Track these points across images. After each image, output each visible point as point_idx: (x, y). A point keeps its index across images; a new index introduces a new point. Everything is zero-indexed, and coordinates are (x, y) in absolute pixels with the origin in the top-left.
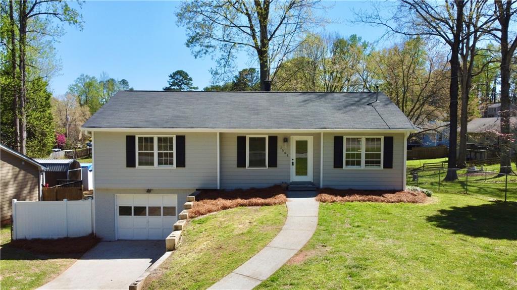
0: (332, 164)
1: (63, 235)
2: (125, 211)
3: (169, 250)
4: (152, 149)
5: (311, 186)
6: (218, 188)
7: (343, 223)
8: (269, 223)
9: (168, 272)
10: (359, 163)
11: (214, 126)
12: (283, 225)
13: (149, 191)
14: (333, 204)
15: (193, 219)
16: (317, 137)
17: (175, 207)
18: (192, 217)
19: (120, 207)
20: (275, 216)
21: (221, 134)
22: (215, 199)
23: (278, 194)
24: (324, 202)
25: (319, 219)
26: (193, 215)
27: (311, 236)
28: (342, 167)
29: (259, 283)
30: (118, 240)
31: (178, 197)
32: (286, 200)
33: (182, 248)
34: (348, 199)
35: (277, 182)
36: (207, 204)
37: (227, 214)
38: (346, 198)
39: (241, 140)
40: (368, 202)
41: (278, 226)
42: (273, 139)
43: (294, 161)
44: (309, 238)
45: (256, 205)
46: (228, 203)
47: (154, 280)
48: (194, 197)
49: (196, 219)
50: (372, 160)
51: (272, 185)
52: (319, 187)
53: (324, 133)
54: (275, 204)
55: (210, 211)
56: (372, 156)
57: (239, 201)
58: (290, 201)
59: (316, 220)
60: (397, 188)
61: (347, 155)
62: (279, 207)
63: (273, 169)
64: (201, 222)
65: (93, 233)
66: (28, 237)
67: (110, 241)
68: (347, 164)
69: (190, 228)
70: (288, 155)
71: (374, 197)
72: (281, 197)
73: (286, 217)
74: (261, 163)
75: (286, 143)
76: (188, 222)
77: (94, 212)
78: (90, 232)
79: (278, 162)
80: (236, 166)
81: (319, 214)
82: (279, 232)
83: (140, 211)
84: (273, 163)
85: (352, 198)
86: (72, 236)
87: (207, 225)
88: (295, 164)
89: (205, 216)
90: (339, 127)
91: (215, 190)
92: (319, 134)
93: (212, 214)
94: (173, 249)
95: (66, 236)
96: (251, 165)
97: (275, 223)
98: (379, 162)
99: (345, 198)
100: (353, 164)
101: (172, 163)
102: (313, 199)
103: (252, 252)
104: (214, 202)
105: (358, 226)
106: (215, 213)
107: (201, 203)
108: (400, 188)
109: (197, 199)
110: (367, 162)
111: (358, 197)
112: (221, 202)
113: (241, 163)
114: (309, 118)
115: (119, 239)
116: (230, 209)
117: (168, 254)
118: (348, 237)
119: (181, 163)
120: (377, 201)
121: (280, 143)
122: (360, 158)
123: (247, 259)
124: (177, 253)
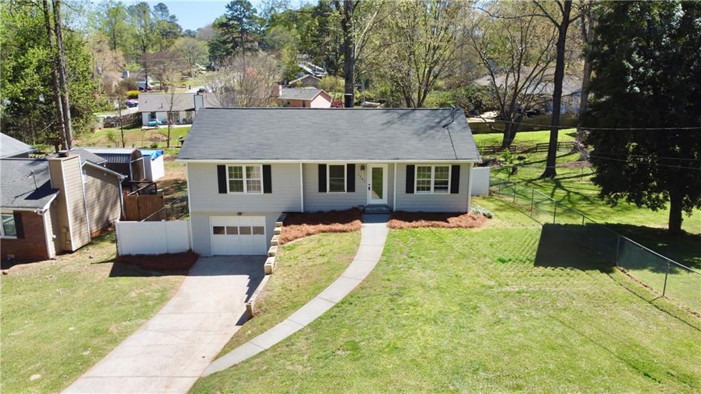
0: (404, 189)
1: (164, 251)
2: (218, 230)
3: (267, 274)
4: (241, 177)
5: (385, 209)
6: (302, 211)
7: (402, 253)
8: (345, 252)
9: (271, 294)
10: (429, 189)
11: (297, 157)
12: (355, 255)
13: (240, 214)
14: (401, 230)
15: (283, 245)
16: (391, 166)
17: (263, 227)
18: (282, 244)
19: (214, 228)
20: (350, 245)
21: (304, 165)
22: (300, 224)
23: (355, 220)
24: (393, 228)
25: (385, 249)
26: (283, 241)
27: (373, 267)
28: (413, 192)
29: (334, 305)
30: (214, 256)
31: (266, 218)
32: (362, 227)
33: (278, 273)
34: (414, 225)
35: (355, 205)
36: (294, 230)
37: (311, 241)
38: (414, 223)
39: (322, 168)
40: (431, 228)
41: (350, 255)
42: (351, 167)
43: (371, 186)
44: (371, 270)
45: (335, 231)
46: (311, 228)
47: (261, 300)
48: (281, 222)
49: (286, 245)
50: (440, 186)
51: (350, 207)
52: (392, 209)
53: (397, 164)
54: (351, 230)
55: (296, 238)
56: (441, 183)
57: (321, 227)
58: (365, 227)
59: (381, 249)
60: (462, 211)
61: (419, 182)
62: (355, 234)
63: (351, 193)
64: (290, 249)
65: (190, 250)
66: (132, 253)
67: (207, 257)
68: (418, 189)
69: (282, 254)
70: (364, 181)
71: (436, 222)
72: (357, 222)
73: (358, 245)
74: (341, 189)
75: (363, 171)
76: (279, 248)
77: (191, 231)
78: (188, 248)
79: (356, 187)
80: (318, 190)
81: (386, 243)
82: (351, 262)
83: (232, 230)
84: (351, 188)
85: (418, 223)
86: (171, 252)
87: (295, 253)
88: (371, 188)
89: (293, 242)
90: (412, 157)
91: (299, 213)
92: (393, 164)
93: (298, 240)
94: (270, 273)
95: (166, 252)
96: (331, 190)
97: (349, 253)
98: (447, 188)
99: (412, 223)
100: (423, 189)
101: (259, 189)
102: (384, 225)
103: (330, 280)
104: (299, 227)
105: (412, 257)
106: (301, 239)
107: (288, 228)
108: (464, 211)
109: (285, 225)
110: (435, 188)
111: (423, 222)
112: (306, 228)
113: (322, 188)
114: (385, 145)
115: (215, 254)
116: (313, 236)
117: (267, 277)
118: (400, 269)
119: (268, 189)
120: (438, 226)
121: (357, 170)
122: (430, 184)
123: (326, 286)
124: (274, 276)
